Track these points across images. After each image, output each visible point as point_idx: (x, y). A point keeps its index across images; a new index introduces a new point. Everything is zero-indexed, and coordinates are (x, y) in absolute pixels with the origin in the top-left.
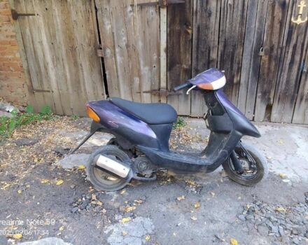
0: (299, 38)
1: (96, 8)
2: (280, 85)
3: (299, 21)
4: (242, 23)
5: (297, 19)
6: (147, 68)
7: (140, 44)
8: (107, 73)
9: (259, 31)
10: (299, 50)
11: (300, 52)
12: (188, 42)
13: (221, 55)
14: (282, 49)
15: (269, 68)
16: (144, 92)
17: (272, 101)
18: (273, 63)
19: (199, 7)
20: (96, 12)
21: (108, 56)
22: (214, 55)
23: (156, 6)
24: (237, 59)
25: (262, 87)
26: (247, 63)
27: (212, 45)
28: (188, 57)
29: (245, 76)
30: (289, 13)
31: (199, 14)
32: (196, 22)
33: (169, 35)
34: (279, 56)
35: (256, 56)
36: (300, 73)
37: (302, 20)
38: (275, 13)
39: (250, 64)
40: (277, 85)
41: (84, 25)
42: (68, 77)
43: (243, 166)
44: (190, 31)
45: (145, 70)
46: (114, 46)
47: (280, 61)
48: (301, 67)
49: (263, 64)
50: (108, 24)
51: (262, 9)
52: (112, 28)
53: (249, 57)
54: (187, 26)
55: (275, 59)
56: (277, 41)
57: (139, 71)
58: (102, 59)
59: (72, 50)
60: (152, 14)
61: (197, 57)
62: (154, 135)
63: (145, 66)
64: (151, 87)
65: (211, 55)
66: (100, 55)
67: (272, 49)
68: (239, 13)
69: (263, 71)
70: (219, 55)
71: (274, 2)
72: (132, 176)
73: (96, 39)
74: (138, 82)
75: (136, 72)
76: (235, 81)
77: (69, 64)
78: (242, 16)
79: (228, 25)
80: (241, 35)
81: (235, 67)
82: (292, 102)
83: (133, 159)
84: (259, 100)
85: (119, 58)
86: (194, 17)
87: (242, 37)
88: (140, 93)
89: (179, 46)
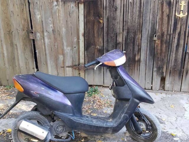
0: (182, 27)
1: (29, 2)
2: (170, 62)
3: (181, 15)
4: (140, 16)
5: (180, 14)
6: (69, 48)
7: (64, 30)
8: (37, 51)
9: (153, 22)
10: (182, 36)
11: (183, 38)
12: (100, 30)
13: (125, 39)
14: (170, 35)
15: (161, 50)
16: (67, 67)
17: (165, 74)
18: (164, 46)
19: (108, 4)
20: (29, 5)
21: (38, 38)
22: (120, 39)
23: (75, 2)
24: (137, 43)
25: (157, 63)
26: (144, 45)
27: (118, 31)
28: (100, 40)
29: (144, 55)
30: (174, 9)
31: (108, 8)
32: (106, 15)
33: (86, 24)
34: (168, 41)
35: (151, 40)
36: (185, 53)
37: (184, 14)
38: (164, 9)
39: (147, 46)
40: (168, 62)
41: (19, 15)
42: (6, 54)
43: (141, 127)
44: (101, 21)
45: (67, 50)
46: (43, 31)
47: (169, 44)
48: (185, 49)
49: (157, 46)
50: (38, 14)
51: (154, 6)
52: (42, 17)
53: (146, 41)
54: (99, 18)
55: (166, 43)
56: (166, 29)
57: (63, 50)
58: (34, 40)
59: (9, 33)
60: (73, 8)
61: (108, 40)
62: (69, 103)
63: (67, 46)
64: (72, 63)
65: (118, 39)
66: (32, 38)
67: (163, 35)
68: (138, 9)
69: (157, 52)
70: (124, 39)
71: (163, 1)
72: (50, 138)
73: (28, 25)
74: (62, 59)
75: (60, 51)
76: (137, 59)
77: (6, 44)
78: (140, 11)
79: (129, 17)
80: (140, 25)
81: (136, 48)
82: (180, 75)
83: (52, 123)
84: (155, 74)
85: (46, 40)
86: (105, 11)
87: (141, 26)
88: (64, 67)
89: (94, 32)
